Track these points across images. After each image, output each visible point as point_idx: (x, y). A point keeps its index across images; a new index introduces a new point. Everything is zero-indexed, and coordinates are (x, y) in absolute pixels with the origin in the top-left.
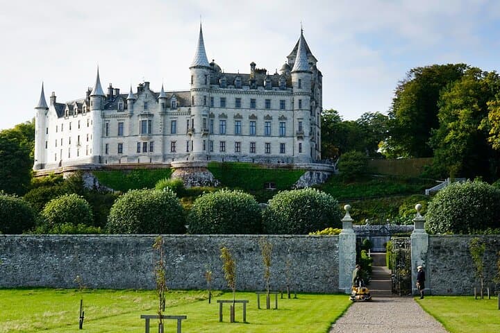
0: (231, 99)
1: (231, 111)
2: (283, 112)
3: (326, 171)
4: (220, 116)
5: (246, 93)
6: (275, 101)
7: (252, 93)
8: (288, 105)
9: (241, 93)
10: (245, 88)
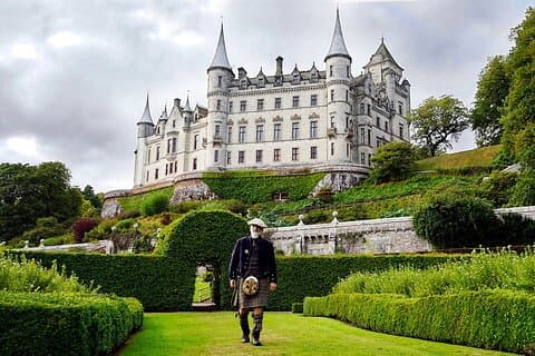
0: (252, 102)
1: (251, 116)
2: (314, 110)
3: (355, 172)
4: (239, 123)
5: (270, 92)
6: (305, 97)
7: (276, 91)
8: (320, 101)
9: (263, 93)
10: (269, 87)
